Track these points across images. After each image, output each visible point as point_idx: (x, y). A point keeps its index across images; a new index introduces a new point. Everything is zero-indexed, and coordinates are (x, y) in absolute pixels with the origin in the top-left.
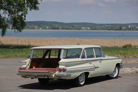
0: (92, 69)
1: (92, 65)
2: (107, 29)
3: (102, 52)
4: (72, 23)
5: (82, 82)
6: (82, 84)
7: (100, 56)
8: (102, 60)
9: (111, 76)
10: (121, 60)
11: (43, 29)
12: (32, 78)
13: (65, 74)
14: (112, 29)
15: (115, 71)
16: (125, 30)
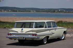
0: (51, 34)
1: (51, 32)
2: (46, 12)
3: (56, 24)
4: (25, 8)
5: (45, 42)
6: (45, 43)
7: (55, 27)
8: (56, 29)
9: (61, 39)
10: (66, 29)
11: (7, 11)
12: (15, 40)
13: (36, 37)
14: (49, 12)
15: (63, 36)
16: (57, 12)
